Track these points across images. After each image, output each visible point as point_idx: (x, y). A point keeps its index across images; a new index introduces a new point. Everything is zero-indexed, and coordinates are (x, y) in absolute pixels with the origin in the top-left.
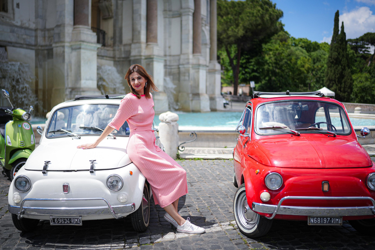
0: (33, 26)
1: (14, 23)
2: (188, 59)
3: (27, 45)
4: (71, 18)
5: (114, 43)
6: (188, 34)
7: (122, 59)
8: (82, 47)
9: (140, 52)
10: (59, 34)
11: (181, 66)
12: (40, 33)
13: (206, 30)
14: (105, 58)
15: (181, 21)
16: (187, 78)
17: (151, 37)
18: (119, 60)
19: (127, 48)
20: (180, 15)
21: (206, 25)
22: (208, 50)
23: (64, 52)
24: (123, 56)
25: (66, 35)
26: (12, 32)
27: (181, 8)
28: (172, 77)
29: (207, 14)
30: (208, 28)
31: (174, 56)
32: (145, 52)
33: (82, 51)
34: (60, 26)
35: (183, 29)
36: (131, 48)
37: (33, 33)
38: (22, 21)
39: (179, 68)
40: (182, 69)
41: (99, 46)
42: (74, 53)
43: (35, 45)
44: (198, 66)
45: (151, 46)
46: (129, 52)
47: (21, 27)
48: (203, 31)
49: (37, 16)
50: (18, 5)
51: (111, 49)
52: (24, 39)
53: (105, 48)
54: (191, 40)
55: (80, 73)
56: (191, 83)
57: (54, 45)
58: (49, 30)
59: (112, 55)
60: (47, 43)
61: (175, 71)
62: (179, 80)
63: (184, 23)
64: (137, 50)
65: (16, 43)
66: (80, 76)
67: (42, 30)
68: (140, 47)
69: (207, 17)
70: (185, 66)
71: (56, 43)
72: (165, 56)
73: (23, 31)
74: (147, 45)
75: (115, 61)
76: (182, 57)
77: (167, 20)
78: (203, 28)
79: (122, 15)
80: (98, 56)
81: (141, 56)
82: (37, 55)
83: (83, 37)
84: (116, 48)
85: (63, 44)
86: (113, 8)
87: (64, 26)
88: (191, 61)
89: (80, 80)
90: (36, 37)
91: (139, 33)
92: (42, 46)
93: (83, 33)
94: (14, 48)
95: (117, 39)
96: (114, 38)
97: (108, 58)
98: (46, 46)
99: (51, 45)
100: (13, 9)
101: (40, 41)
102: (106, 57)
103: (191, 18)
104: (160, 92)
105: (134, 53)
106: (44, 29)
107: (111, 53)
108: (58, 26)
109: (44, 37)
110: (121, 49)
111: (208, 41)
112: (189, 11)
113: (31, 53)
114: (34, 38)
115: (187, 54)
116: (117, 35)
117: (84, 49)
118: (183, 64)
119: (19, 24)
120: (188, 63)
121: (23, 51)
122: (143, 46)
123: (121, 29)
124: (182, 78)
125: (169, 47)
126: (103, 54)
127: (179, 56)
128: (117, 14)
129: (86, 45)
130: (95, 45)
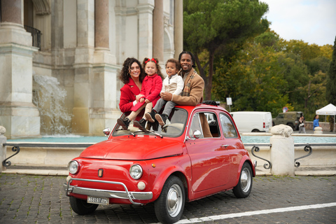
5: (53, 46)
6: (147, 37)
7: (63, 68)
8: (13, 50)
9: (87, 59)
13: (170, 31)
14: (40, 65)
15: (138, 20)
17: (100, 40)
18: (59, 68)
19: (70, 54)
20: (136, 13)
21: (169, 26)
24: (64, 63)
27: (138, 3)
29: (171, 12)
30: (172, 29)
32: (93, 59)
33: (13, 55)
35: (140, 30)
36: (75, 54)
41: (36, 49)
45: (102, 51)
46: (73, 58)
48: (165, 33)
51: (50, 54)
53: (41, 52)
54: (150, 45)
55: (11, 83)
59: (49, 62)
63: (141, 22)
64: (83, 56)
66: (11, 87)
68: (87, 53)
69: (171, 15)
74: (96, 50)
75: (53, 70)
77: (120, 18)
78: (166, 30)
79: (62, 10)
80: (33, 62)
81: (88, 64)
83: (15, 38)
84: (56, 52)
89: (11, 92)
91: (86, 34)
93: (14, 32)
95: (57, 42)
97: (45, 66)
102: (43, 64)
103: (150, 16)
104: (112, 109)
105: (79, 60)
107: (48, 60)
110: (61, 55)
111: (172, 46)
112: (148, 8)
116: (57, 36)
117: (15, 53)
122: (91, 51)
123: (61, 29)
128: (55, 9)
129: (19, 49)
130: (30, 49)
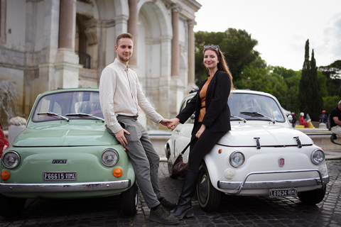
0: (23, 49)
1: (6, 46)
2: (167, 81)
3: (16, 65)
4: (56, 41)
5: (98, 66)
6: (167, 59)
8: (65, 67)
10: (45, 56)
11: (160, 88)
12: (28, 56)
13: (185, 55)
15: (161, 47)
16: (165, 98)
20: (160, 42)
21: (184, 51)
22: (186, 74)
23: (48, 72)
25: (51, 56)
26: (4, 54)
27: (161, 35)
28: (152, 98)
29: (186, 42)
30: (186, 53)
31: (154, 78)
33: (65, 71)
34: (46, 49)
35: (163, 54)
37: (23, 56)
38: (13, 45)
39: (158, 89)
40: (161, 90)
41: (81, 67)
42: (58, 73)
43: (24, 66)
44: (175, 88)
47: (12, 50)
48: (181, 56)
49: (27, 41)
50: (10, 31)
51: (96, 71)
52: (14, 61)
53: (90, 70)
54: (169, 64)
56: (169, 103)
57: (40, 66)
58: (37, 53)
59: (95, 76)
60: (35, 64)
61: (155, 92)
62: (158, 100)
63: (163, 48)
65: (7, 64)
67: (31, 53)
69: (186, 44)
70: (165, 87)
71: (42, 64)
72: (147, 78)
73: (13, 53)
76: (161, 79)
77: (149, 46)
78: (182, 54)
79: (105, 41)
80: (80, 76)
82: (25, 74)
83: (66, 59)
84: (100, 70)
85: (47, 65)
86: (98, 35)
87: (49, 49)
88: (169, 83)
90: (25, 59)
92: (30, 67)
93: (66, 55)
94: (4, 69)
95: (101, 62)
96: (98, 61)
97: (92, 79)
98: (34, 67)
99: (37, 66)
100: (5, 34)
101: (29, 62)
102: (90, 78)
103: (169, 44)
106: (33, 52)
108: (44, 49)
109: (33, 59)
111: (186, 66)
112: (168, 38)
113: (20, 73)
114: (23, 60)
115: (166, 77)
116: (101, 58)
117: (66, 69)
118: (162, 86)
119: (10, 47)
120: (167, 85)
121: (12, 71)
123: (104, 54)
124: (161, 98)
125: (150, 71)
126: (87, 76)
127: (158, 78)
128: (101, 40)
129: (69, 66)
130: (77, 66)
